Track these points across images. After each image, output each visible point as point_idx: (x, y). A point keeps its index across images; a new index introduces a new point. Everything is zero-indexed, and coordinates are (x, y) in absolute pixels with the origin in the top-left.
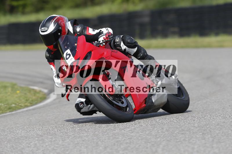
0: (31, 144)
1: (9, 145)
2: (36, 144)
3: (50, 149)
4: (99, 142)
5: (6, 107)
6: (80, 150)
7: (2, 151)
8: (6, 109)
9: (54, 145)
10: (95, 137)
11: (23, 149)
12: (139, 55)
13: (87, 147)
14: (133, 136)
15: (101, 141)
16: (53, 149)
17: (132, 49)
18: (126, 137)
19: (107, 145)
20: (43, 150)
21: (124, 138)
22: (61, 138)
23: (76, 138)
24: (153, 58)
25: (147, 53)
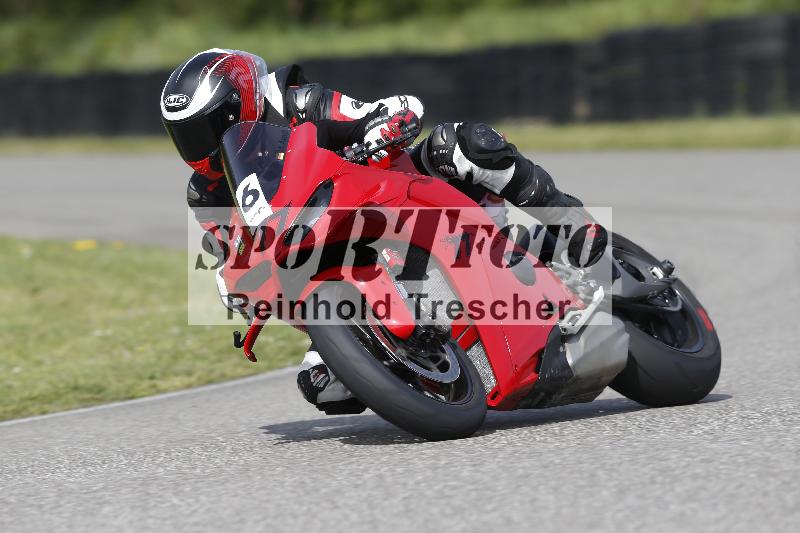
0: (366, 476)
1: (289, 480)
2: (381, 476)
3: (429, 493)
4: (600, 473)
5: (282, 348)
6: (534, 500)
7: (265, 498)
8: (281, 356)
9: (445, 481)
10: (585, 456)
11: (338, 492)
12: (523, 192)
13: (556, 489)
14: (717, 454)
15: (608, 467)
16: (441, 496)
17: (497, 174)
18: (691, 456)
19: (627, 483)
20: (405, 498)
21: (687, 459)
22: (467, 455)
23: (519, 458)
24: (580, 204)
25: (553, 187)
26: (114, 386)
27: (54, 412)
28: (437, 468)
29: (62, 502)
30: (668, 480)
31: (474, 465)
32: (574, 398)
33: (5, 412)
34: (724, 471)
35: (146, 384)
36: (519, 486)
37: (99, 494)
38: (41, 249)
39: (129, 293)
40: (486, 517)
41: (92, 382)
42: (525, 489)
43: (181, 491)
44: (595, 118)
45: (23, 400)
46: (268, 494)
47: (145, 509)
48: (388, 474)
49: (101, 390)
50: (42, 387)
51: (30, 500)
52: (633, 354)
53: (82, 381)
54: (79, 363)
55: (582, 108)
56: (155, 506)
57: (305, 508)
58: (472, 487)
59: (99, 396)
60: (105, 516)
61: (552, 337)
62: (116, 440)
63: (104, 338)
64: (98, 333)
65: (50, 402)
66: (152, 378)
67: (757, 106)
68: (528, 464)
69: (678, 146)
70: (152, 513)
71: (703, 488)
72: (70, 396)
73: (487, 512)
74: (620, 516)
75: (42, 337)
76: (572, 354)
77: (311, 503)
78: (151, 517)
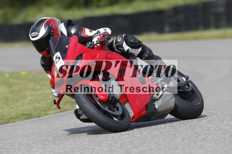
24: (160, 59)
25: (152, 54)
26: (34, 113)
27: (17, 122)
28: (129, 134)
29: (21, 148)
30: (197, 135)
31: (140, 133)
32: (158, 118)
33: (3, 122)
34: (213, 132)
35: (44, 113)
36: (153, 139)
37: (31, 145)
38: (12, 75)
39: (38, 87)
40: (144, 148)
41: (28, 113)
42: (156, 139)
43: (56, 143)
44: (171, 31)
45: (8, 119)
46: (81, 143)
47: (45, 149)
48: (115, 136)
49: (30, 115)
50: (14, 115)
51: (12, 147)
52: (176, 104)
53: (25, 113)
54: (24, 107)
55: (167, 29)
56: (48, 148)
57: (91, 147)
58: (140, 139)
59: (30, 117)
60: (34, 151)
61: (151, 100)
62: (35, 129)
63: (31, 100)
64: (29, 98)
65: (16, 119)
66: (45, 111)
67: (218, 26)
68: (156, 132)
69: (195, 39)
70: (47, 150)
71: (207, 138)
72: (22, 117)
73: (145, 147)
74: (183, 146)
75: (13, 100)
76: (157, 105)
77: (93, 146)
78: (47, 151)
